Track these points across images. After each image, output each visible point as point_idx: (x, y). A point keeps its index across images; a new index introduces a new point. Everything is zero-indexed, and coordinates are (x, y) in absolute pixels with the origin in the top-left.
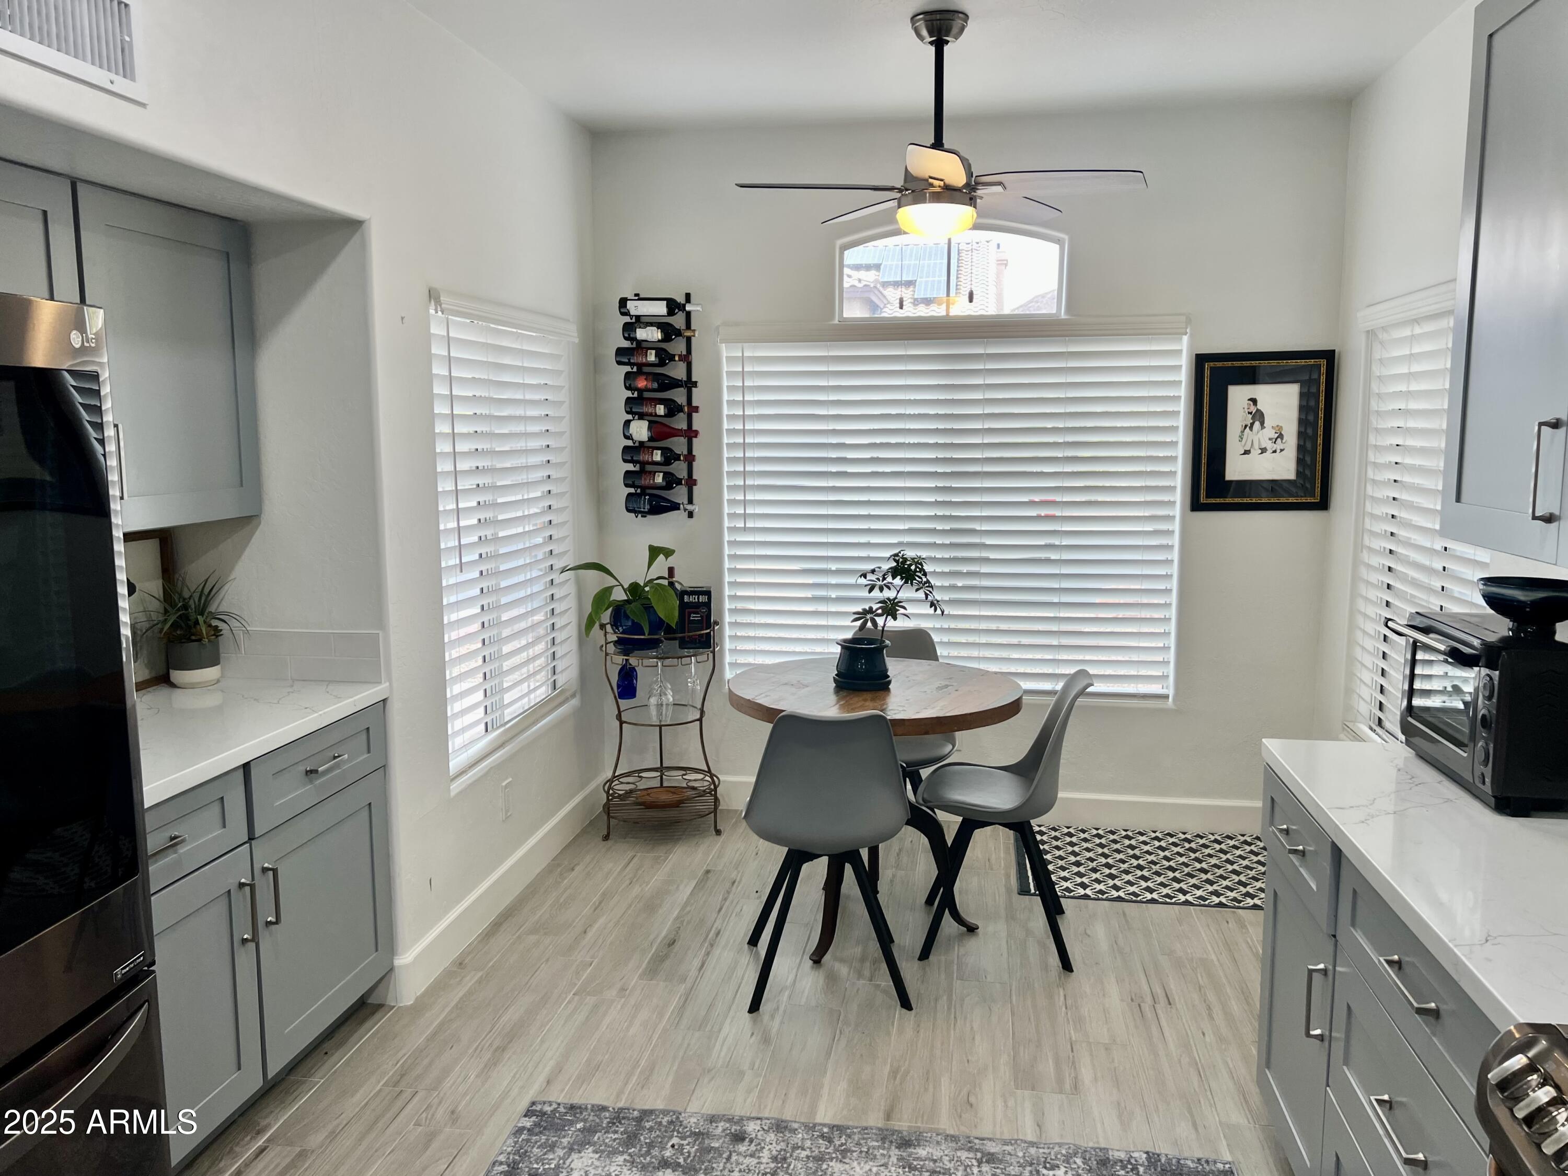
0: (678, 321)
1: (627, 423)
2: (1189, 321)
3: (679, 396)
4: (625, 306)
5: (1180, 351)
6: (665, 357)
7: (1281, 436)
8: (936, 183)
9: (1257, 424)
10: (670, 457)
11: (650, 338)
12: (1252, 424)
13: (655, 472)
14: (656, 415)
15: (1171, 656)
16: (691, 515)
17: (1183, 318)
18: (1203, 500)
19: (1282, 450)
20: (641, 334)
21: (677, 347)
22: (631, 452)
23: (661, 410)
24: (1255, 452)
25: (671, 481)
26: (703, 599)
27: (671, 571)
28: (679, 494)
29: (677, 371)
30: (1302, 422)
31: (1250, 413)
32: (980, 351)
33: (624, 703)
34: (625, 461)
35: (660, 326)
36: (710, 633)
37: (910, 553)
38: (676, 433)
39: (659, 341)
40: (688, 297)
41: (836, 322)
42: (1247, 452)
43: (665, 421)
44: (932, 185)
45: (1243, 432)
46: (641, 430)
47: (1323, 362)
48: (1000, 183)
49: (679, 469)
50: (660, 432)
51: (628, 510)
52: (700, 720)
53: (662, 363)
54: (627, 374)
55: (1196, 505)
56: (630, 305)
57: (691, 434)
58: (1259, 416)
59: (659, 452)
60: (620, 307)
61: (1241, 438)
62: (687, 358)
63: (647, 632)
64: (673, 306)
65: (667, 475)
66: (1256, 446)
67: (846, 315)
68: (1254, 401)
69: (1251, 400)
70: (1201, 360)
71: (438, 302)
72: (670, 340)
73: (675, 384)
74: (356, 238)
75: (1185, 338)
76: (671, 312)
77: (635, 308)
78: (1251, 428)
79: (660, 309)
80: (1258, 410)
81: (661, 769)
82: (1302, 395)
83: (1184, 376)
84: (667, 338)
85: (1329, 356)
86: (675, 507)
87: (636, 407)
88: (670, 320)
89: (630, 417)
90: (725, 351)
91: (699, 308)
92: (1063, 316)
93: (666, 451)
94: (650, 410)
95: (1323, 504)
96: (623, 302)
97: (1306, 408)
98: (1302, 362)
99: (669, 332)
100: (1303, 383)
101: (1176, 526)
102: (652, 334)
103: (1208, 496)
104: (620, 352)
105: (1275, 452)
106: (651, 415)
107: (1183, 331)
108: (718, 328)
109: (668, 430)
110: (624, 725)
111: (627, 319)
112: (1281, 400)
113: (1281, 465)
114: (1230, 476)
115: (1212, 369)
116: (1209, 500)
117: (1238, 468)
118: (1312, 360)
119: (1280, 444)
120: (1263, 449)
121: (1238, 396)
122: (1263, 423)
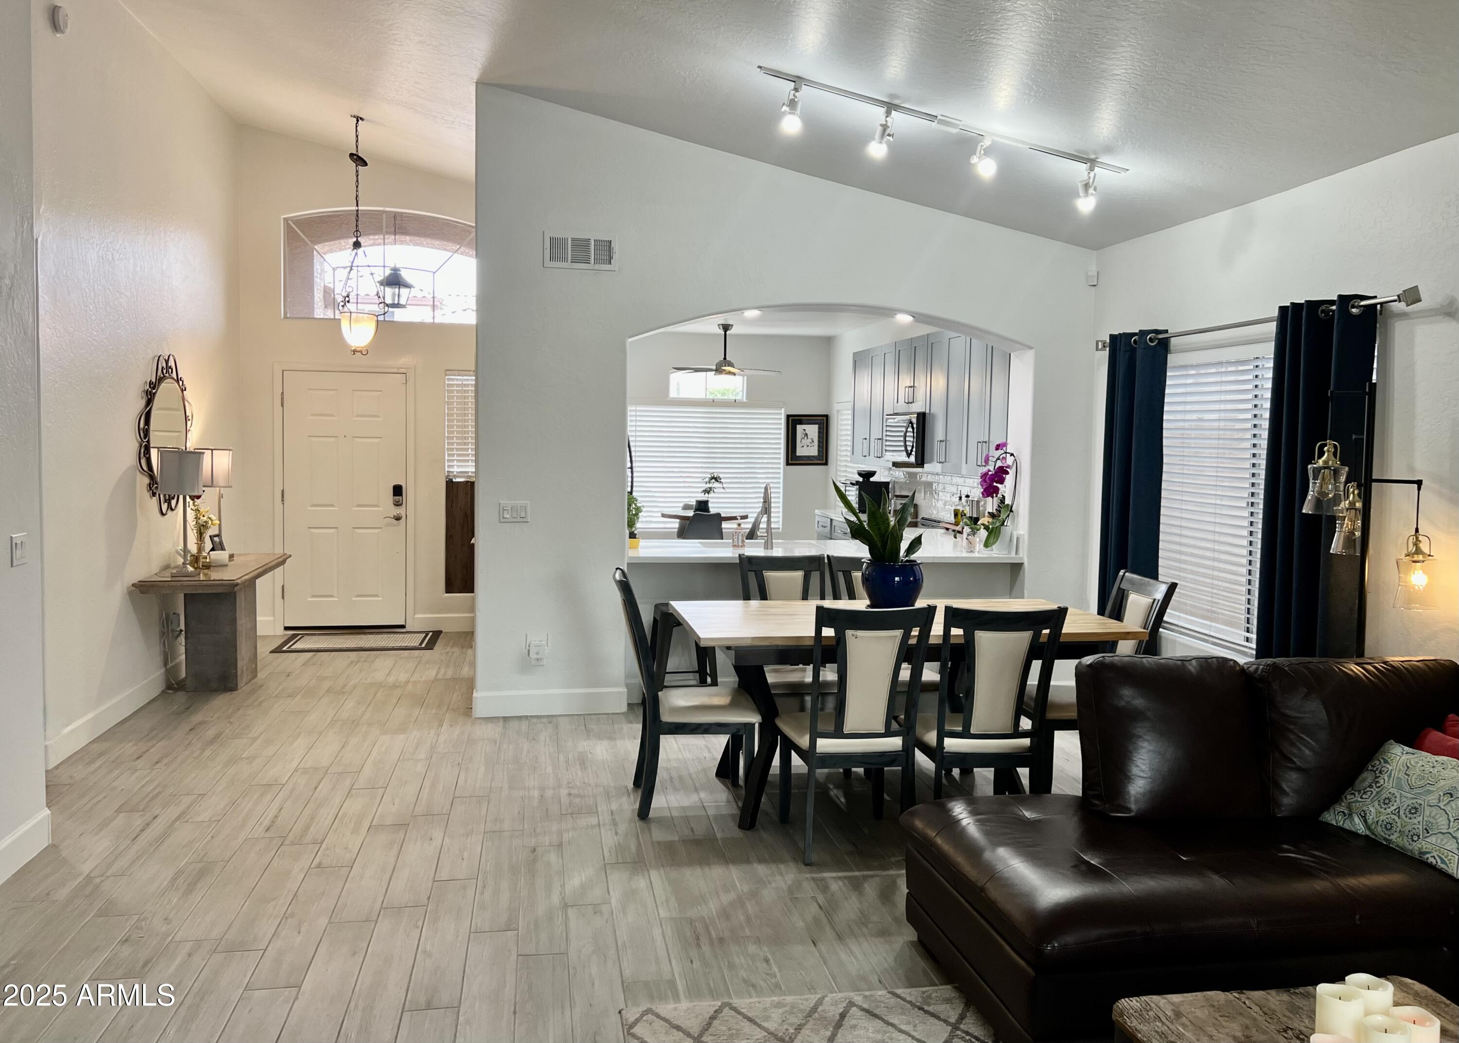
2: (784, 404)
5: (782, 414)
7: (813, 441)
8: (725, 370)
12: (804, 438)
17: (782, 403)
18: (790, 462)
19: (813, 446)
24: (805, 447)
30: (819, 437)
31: (804, 434)
41: (669, 399)
42: (803, 447)
45: (801, 440)
47: (825, 418)
55: (788, 464)
58: (806, 435)
61: (801, 442)
66: (806, 444)
67: (671, 397)
69: (804, 429)
70: (788, 416)
75: (783, 409)
80: (806, 433)
82: (819, 428)
83: (783, 421)
85: (827, 416)
90: (629, 408)
92: (745, 400)
95: (826, 464)
97: (820, 432)
98: (818, 418)
100: (819, 424)
101: (782, 471)
103: (791, 460)
105: (811, 447)
107: (782, 407)
112: (813, 430)
113: (813, 451)
114: (798, 454)
115: (792, 419)
116: (792, 462)
117: (800, 452)
118: (822, 418)
119: (813, 444)
120: (808, 446)
121: (800, 428)
122: (807, 438)
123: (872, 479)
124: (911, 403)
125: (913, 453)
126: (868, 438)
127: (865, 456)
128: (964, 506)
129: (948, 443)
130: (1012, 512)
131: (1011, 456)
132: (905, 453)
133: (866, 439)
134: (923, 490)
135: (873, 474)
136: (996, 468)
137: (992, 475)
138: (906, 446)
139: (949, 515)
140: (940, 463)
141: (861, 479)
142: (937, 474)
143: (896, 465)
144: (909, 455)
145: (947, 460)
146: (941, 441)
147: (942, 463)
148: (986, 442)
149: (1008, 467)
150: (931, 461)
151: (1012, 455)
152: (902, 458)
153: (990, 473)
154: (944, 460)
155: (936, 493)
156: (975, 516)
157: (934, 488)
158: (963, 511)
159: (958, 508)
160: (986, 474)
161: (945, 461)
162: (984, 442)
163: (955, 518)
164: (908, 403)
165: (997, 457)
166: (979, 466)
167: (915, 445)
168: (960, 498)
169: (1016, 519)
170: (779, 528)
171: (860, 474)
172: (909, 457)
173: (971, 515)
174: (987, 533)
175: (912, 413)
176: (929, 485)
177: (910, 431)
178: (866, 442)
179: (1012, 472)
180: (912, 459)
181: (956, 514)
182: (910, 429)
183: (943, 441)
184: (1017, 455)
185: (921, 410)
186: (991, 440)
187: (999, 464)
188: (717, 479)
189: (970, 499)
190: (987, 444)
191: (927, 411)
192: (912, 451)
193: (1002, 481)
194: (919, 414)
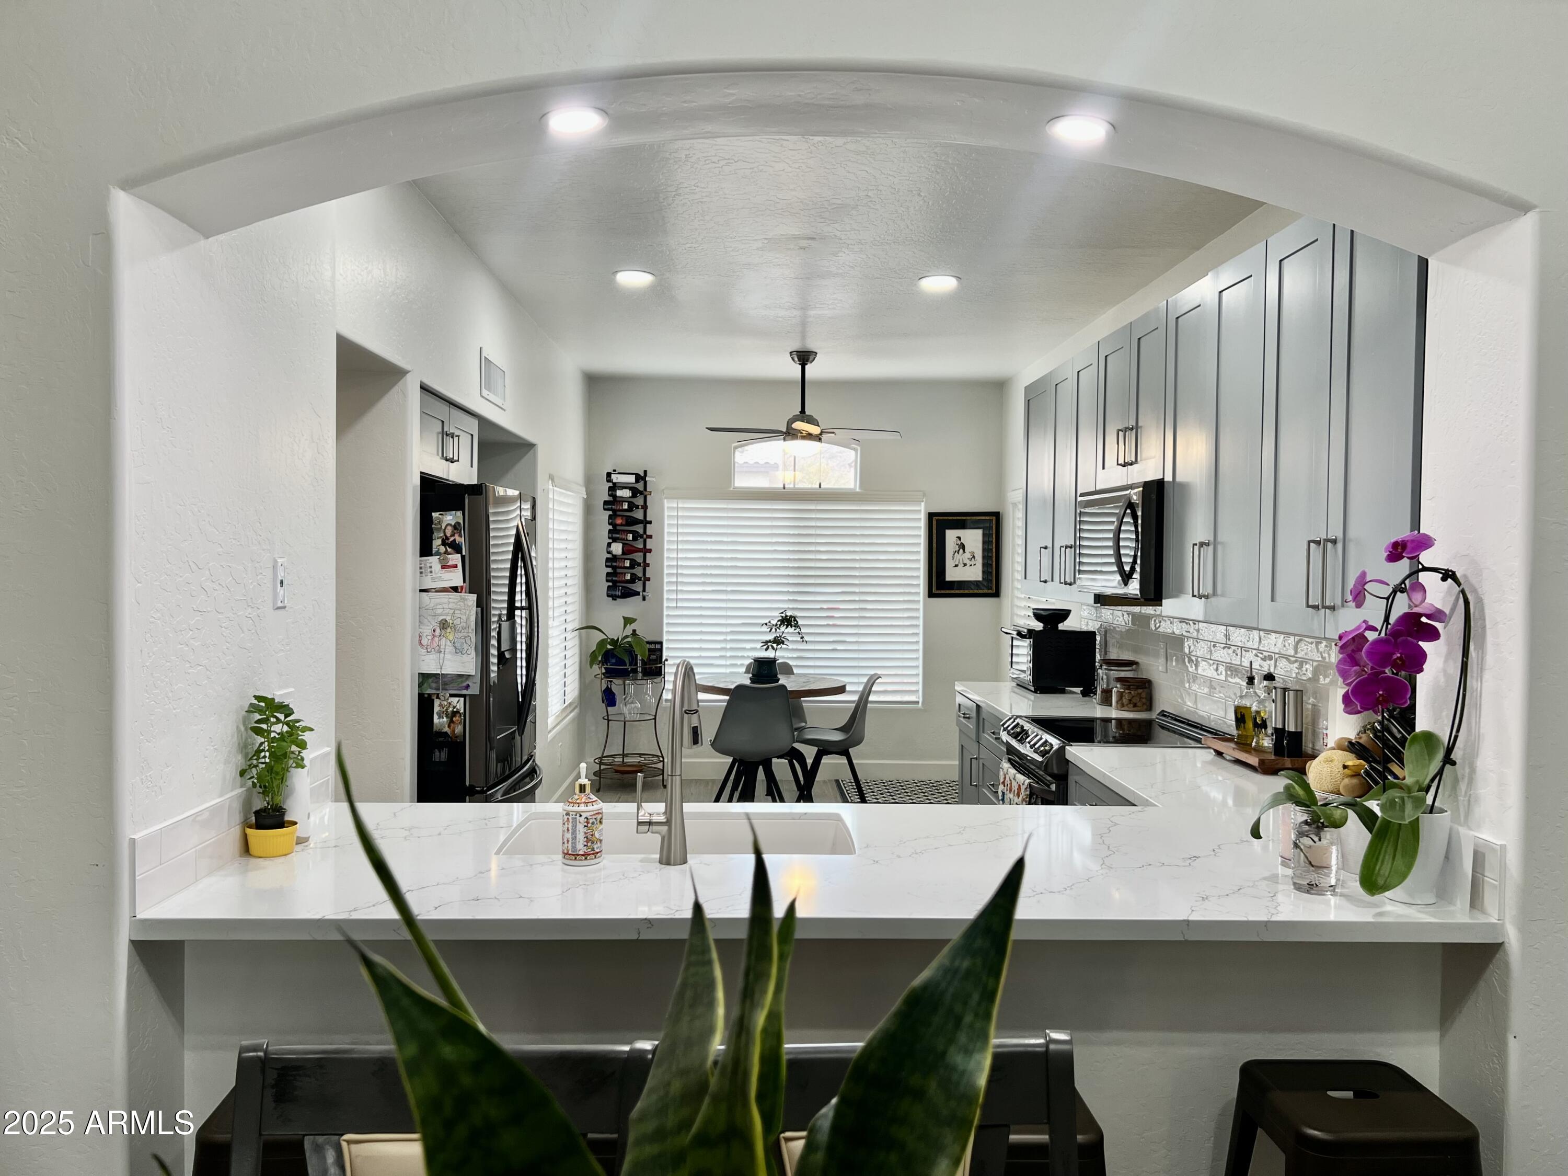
0: (640, 486)
1: (609, 545)
2: (924, 495)
3: (639, 528)
4: (611, 477)
5: (920, 510)
6: (632, 506)
7: (974, 557)
8: (804, 432)
9: (961, 550)
10: (634, 564)
11: (624, 495)
12: (959, 550)
13: (625, 573)
14: (627, 540)
15: (920, 679)
16: (644, 599)
17: (921, 493)
18: (934, 591)
19: (974, 565)
20: (619, 493)
21: (639, 501)
22: (612, 560)
23: (630, 537)
24: (961, 565)
25: (634, 579)
26: (658, 646)
27: (634, 631)
28: (638, 586)
29: (639, 514)
30: (984, 550)
31: (957, 544)
32: (813, 507)
33: (609, 708)
34: (607, 566)
35: (630, 489)
36: (661, 667)
37: (789, 613)
38: (639, 550)
39: (630, 497)
40: (645, 472)
41: (732, 489)
42: (956, 566)
43: (631, 543)
44: (802, 433)
45: (954, 555)
46: (617, 548)
47: (994, 518)
48: (833, 433)
49: (638, 571)
50: (628, 550)
51: (608, 596)
52: (655, 719)
53: (630, 509)
54: (610, 515)
55: (931, 595)
56: (613, 476)
57: (646, 551)
58: (962, 546)
59: (629, 561)
60: (607, 477)
61: (953, 557)
62: (645, 507)
63: (628, 665)
64: (639, 478)
65: (632, 575)
66: (961, 562)
67: (736, 485)
68: (959, 538)
69: (958, 537)
70: (931, 516)
71: (553, 480)
72: (636, 497)
73: (636, 522)
74: (531, 452)
75: (923, 504)
76: (637, 481)
77: (615, 478)
78: (958, 553)
79: (631, 479)
80: (961, 543)
81: (624, 755)
82: (984, 535)
83: (922, 524)
84: (634, 496)
85: (997, 515)
86: (637, 594)
87: (614, 534)
88: (636, 486)
89: (611, 541)
90: (667, 504)
91: (654, 479)
92: (858, 490)
93: (632, 561)
94: (624, 537)
95: (997, 594)
96: (609, 475)
97: (986, 542)
98: (983, 518)
99: (635, 492)
100: (984, 528)
101: (921, 606)
102: (626, 493)
103: (937, 589)
104: (606, 503)
105: (971, 565)
106: (624, 540)
107: (921, 500)
108: (663, 490)
109: (634, 549)
110: (610, 722)
111: (611, 484)
112: (973, 538)
113: (974, 573)
114: (948, 578)
115: (937, 521)
116: (938, 592)
117: (952, 574)
118: (988, 518)
119: (973, 562)
120: (965, 565)
121: (951, 536)
122: (964, 552)
123: (1061, 627)
124: (1131, 464)
125: (1136, 576)
126: (1050, 545)
127: (1045, 582)
128: (1261, 702)
129: (1219, 548)
130: (1453, 763)
131: (1444, 579)
132: (1118, 577)
133: (1046, 548)
134: (1162, 652)
135: (1063, 615)
136: (1392, 620)
137: (1377, 642)
138: (1118, 556)
139: (1222, 714)
140: (1200, 597)
141: (1038, 626)
142: (1195, 622)
143: (1102, 600)
144: (1126, 578)
145: (1219, 591)
146: (1202, 544)
147: (1207, 597)
148: (1334, 542)
149: (1438, 615)
150: (1178, 592)
151: (1448, 575)
152: (1111, 584)
153: (1371, 636)
154: (1209, 590)
155: (1190, 660)
156: (1292, 729)
157: (1187, 651)
158: (1258, 712)
159: (1246, 702)
160: (1359, 639)
161: (1215, 593)
162: (1327, 540)
163: (1238, 727)
164: (1125, 465)
165: (1395, 581)
166: (1316, 607)
167: (1139, 554)
168: (1251, 680)
169: (1463, 786)
170: (917, 702)
171: (1038, 616)
172: (1126, 584)
173: (1280, 726)
174: (1368, 836)
175: (1131, 487)
176: (1175, 643)
177: (1128, 523)
178: (1046, 554)
179: (1450, 631)
180: (1134, 588)
181: (1241, 716)
182: (1128, 519)
183: (1208, 544)
184: (1465, 576)
185: (1152, 475)
186: (1351, 533)
187: (1401, 606)
188: (788, 621)
189: (1275, 683)
190: (1340, 545)
191: (1168, 478)
192: (1133, 569)
193: (1417, 661)
194: (1147, 486)
